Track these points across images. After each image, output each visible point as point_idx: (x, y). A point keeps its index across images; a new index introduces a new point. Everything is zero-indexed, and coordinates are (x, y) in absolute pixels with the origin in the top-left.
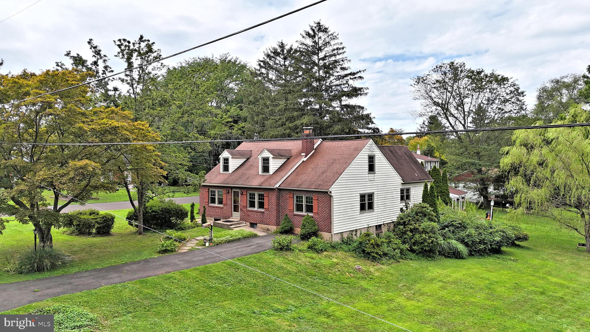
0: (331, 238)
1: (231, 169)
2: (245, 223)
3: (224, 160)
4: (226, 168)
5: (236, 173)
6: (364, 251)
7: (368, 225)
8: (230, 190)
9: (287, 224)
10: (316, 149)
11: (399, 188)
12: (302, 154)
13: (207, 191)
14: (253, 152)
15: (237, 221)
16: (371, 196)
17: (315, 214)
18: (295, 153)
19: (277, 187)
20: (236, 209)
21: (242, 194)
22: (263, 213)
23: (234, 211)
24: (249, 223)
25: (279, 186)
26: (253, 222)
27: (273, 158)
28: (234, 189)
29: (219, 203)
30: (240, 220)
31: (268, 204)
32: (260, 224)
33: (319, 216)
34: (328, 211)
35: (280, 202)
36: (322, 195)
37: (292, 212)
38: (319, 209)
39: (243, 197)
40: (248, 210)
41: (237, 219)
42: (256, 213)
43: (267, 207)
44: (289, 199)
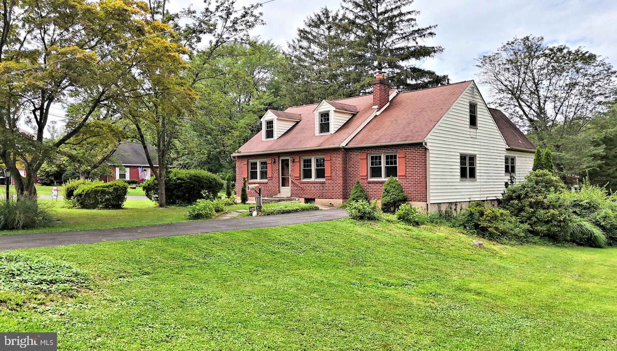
0: (426, 209)
1: (277, 134)
2: (297, 200)
3: (267, 124)
4: (270, 134)
5: (283, 138)
6: (476, 226)
7: (470, 198)
8: (277, 159)
9: (359, 193)
10: (391, 102)
11: (504, 155)
12: (374, 107)
13: (246, 163)
14: (302, 116)
15: (288, 198)
16: (472, 158)
17: (401, 177)
18: (362, 109)
19: (344, 146)
20: (284, 183)
21: (293, 162)
22: (323, 183)
23: (283, 185)
24: (303, 199)
25: (347, 145)
26: (309, 197)
27: (335, 111)
28: (282, 156)
29: (262, 178)
30: (291, 196)
31: (331, 171)
32: (319, 198)
33: (407, 180)
34: (422, 171)
35: (348, 167)
36: (413, 149)
37: (366, 179)
38: (408, 169)
39: (294, 165)
40: (301, 182)
41: (287, 195)
42: (314, 185)
43: (330, 175)
44: (360, 161)
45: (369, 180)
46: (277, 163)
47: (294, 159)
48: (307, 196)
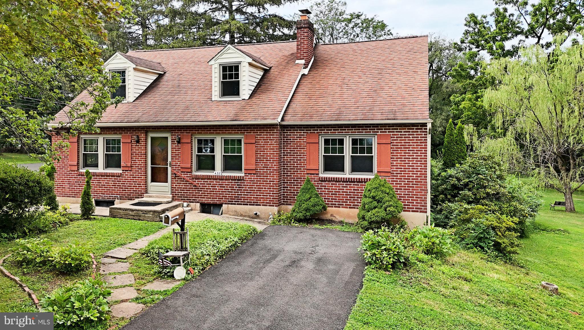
0: (427, 223)
2: (187, 206)
3: (115, 74)
4: (118, 93)
5: (145, 100)
8: (142, 136)
10: (314, 56)
12: (300, 61)
13: (76, 140)
15: (168, 202)
17: (380, 174)
18: (276, 63)
19: (280, 121)
21: (177, 142)
22: (240, 179)
23: (154, 180)
24: (198, 204)
25: (283, 120)
26: (210, 201)
27: (249, 64)
28: (152, 132)
29: (108, 165)
30: (173, 199)
31: (256, 160)
32: (231, 204)
33: (394, 179)
34: (422, 166)
35: (282, 154)
36: (404, 132)
37: (316, 174)
38: (395, 162)
39: (180, 148)
40: (194, 176)
41: (165, 197)
42: (220, 182)
43: (253, 167)
44: (306, 146)
45: (321, 175)
46: (143, 143)
47: (180, 139)
48: (205, 200)
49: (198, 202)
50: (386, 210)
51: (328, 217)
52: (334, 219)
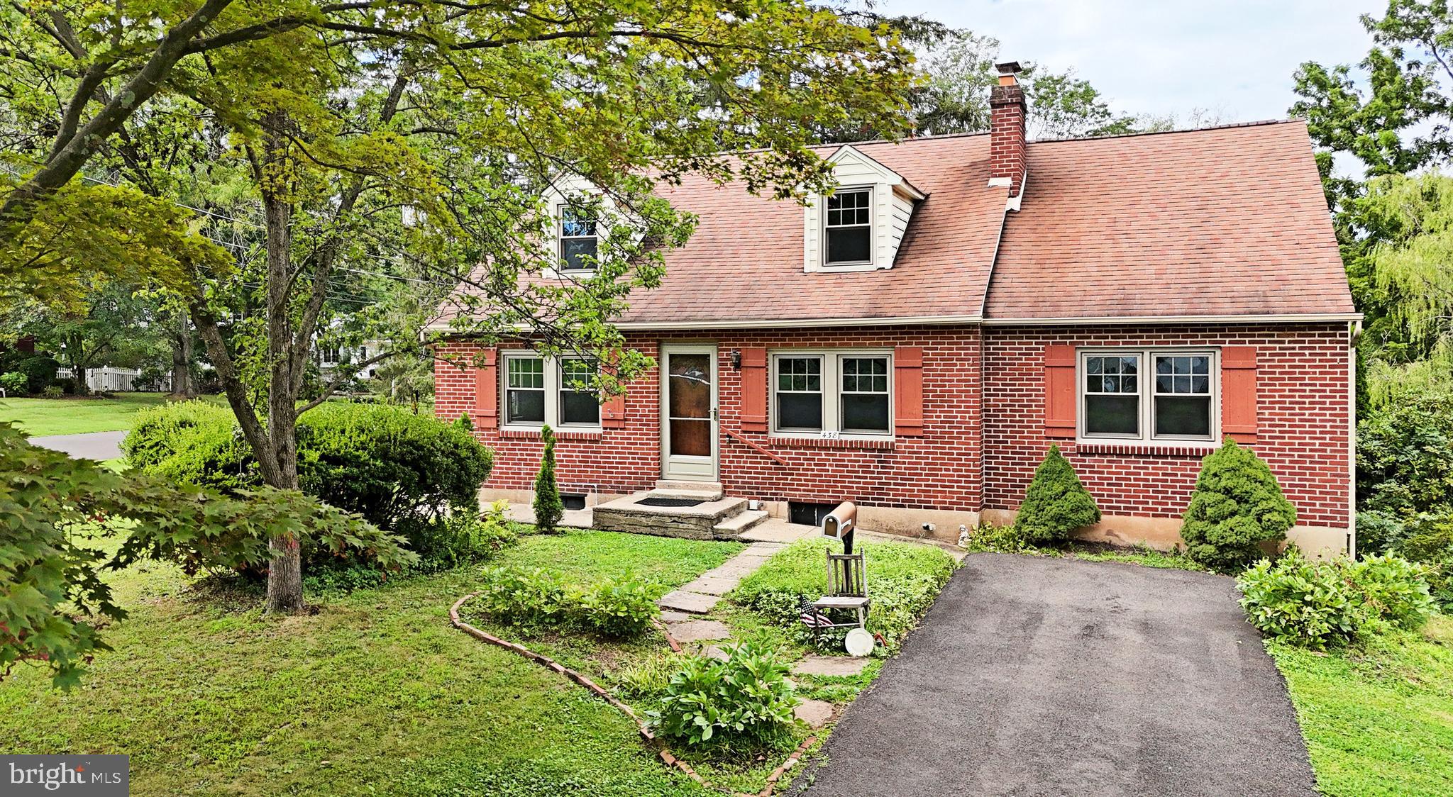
2: (760, 509)
8: (650, 353)
12: (993, 182)
13: (490, 361)
15: (718, 499)
18: (939, 185)
19: (981, 316)
20: (686, 440)
21: (736, 366)
23: (679, 450)
24: (786, 504)
25: (985, 314)
27: (896, 190)
28: (672, 343)
30: (726, 493)
31: (924, 406)
32: (864, 504)
33: (1265, 449)
34: (1335, 421)
35: (984, 392)
36: (1290, 342)
37: (1069, 438)
38: (1267, 412)
39: (740, 379)
40: (774, 440)
41: (705, 488)
42: (835, 455)
43: (919, 421)
44: (1043, 374)
45: (1081, 441)
46: (652, 368)
47: (739, 358)
48: (800, 495)
49: (782, 500)
50: (1260, 521)
51: (1100, 535)
52: (1115, 541)
